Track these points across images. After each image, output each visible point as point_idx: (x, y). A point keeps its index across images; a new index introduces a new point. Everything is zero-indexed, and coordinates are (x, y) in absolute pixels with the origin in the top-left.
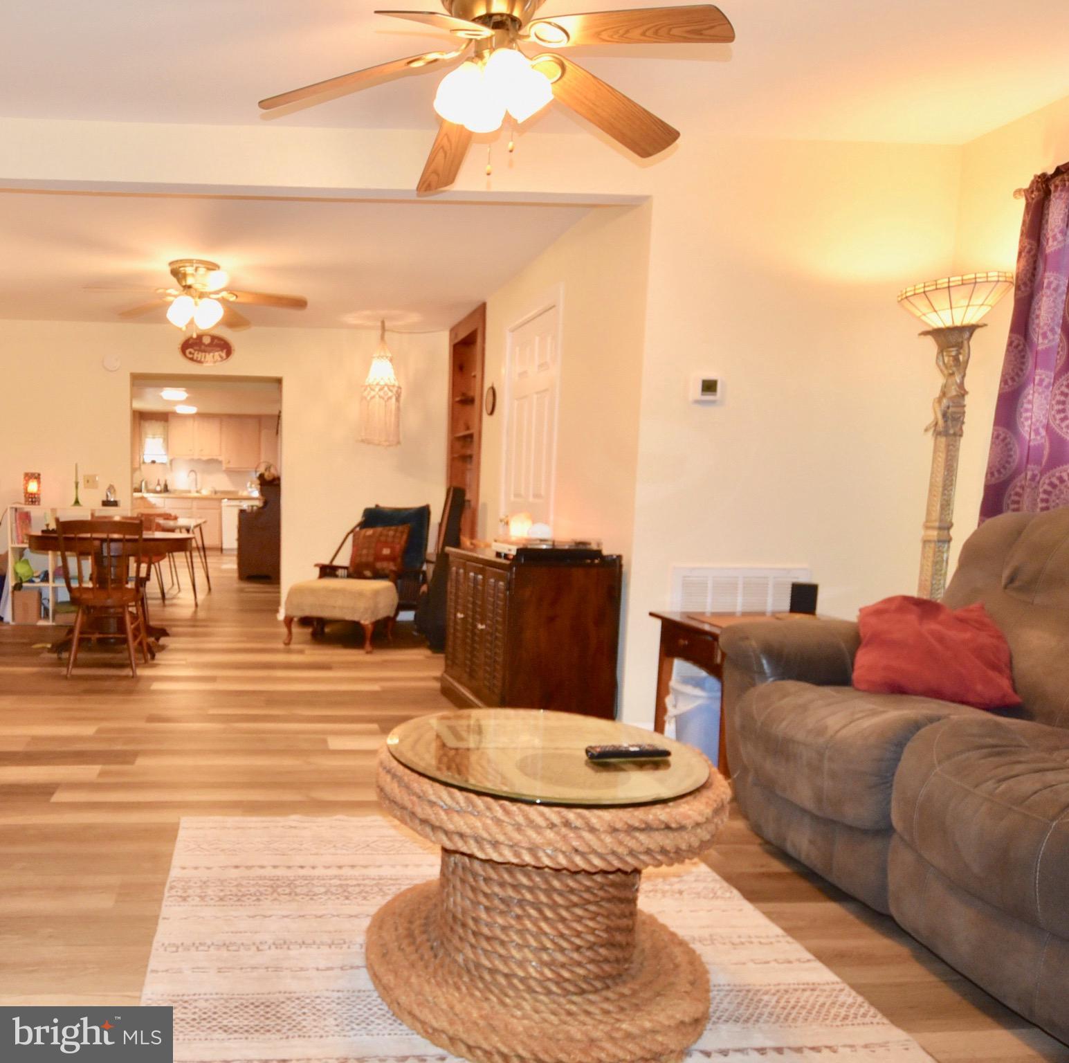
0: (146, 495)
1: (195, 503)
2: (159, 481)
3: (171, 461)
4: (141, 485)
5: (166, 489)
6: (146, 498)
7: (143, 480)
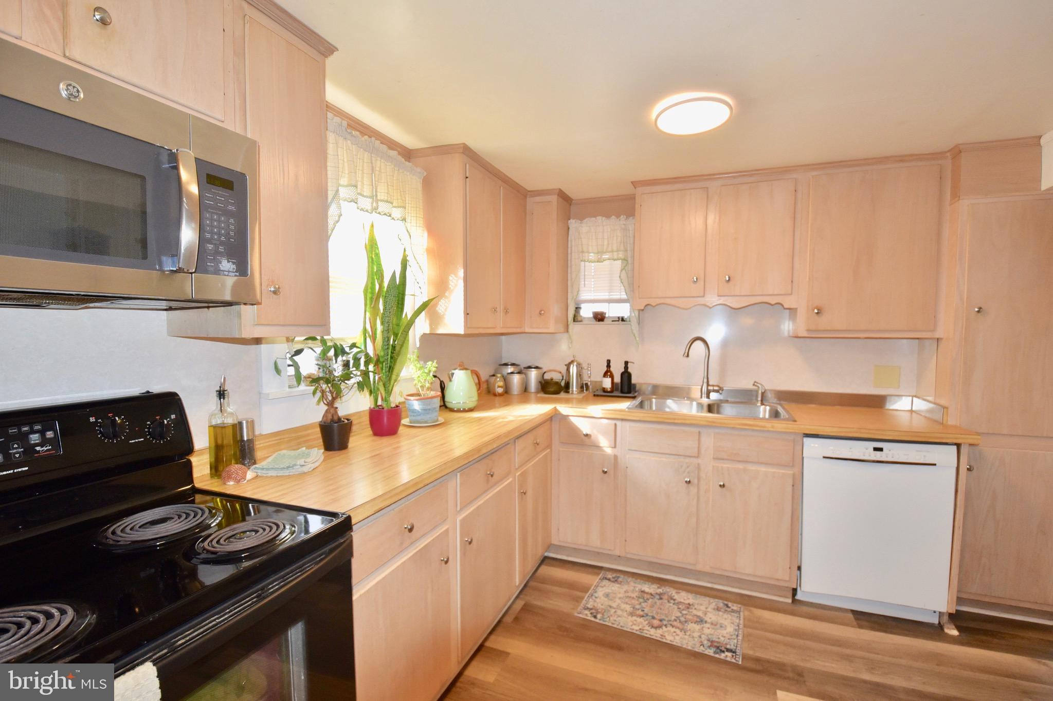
1: (708, 441)
3: (641, 316)
5: (624, 385)
6: (565, 418)
7: (572, 362)
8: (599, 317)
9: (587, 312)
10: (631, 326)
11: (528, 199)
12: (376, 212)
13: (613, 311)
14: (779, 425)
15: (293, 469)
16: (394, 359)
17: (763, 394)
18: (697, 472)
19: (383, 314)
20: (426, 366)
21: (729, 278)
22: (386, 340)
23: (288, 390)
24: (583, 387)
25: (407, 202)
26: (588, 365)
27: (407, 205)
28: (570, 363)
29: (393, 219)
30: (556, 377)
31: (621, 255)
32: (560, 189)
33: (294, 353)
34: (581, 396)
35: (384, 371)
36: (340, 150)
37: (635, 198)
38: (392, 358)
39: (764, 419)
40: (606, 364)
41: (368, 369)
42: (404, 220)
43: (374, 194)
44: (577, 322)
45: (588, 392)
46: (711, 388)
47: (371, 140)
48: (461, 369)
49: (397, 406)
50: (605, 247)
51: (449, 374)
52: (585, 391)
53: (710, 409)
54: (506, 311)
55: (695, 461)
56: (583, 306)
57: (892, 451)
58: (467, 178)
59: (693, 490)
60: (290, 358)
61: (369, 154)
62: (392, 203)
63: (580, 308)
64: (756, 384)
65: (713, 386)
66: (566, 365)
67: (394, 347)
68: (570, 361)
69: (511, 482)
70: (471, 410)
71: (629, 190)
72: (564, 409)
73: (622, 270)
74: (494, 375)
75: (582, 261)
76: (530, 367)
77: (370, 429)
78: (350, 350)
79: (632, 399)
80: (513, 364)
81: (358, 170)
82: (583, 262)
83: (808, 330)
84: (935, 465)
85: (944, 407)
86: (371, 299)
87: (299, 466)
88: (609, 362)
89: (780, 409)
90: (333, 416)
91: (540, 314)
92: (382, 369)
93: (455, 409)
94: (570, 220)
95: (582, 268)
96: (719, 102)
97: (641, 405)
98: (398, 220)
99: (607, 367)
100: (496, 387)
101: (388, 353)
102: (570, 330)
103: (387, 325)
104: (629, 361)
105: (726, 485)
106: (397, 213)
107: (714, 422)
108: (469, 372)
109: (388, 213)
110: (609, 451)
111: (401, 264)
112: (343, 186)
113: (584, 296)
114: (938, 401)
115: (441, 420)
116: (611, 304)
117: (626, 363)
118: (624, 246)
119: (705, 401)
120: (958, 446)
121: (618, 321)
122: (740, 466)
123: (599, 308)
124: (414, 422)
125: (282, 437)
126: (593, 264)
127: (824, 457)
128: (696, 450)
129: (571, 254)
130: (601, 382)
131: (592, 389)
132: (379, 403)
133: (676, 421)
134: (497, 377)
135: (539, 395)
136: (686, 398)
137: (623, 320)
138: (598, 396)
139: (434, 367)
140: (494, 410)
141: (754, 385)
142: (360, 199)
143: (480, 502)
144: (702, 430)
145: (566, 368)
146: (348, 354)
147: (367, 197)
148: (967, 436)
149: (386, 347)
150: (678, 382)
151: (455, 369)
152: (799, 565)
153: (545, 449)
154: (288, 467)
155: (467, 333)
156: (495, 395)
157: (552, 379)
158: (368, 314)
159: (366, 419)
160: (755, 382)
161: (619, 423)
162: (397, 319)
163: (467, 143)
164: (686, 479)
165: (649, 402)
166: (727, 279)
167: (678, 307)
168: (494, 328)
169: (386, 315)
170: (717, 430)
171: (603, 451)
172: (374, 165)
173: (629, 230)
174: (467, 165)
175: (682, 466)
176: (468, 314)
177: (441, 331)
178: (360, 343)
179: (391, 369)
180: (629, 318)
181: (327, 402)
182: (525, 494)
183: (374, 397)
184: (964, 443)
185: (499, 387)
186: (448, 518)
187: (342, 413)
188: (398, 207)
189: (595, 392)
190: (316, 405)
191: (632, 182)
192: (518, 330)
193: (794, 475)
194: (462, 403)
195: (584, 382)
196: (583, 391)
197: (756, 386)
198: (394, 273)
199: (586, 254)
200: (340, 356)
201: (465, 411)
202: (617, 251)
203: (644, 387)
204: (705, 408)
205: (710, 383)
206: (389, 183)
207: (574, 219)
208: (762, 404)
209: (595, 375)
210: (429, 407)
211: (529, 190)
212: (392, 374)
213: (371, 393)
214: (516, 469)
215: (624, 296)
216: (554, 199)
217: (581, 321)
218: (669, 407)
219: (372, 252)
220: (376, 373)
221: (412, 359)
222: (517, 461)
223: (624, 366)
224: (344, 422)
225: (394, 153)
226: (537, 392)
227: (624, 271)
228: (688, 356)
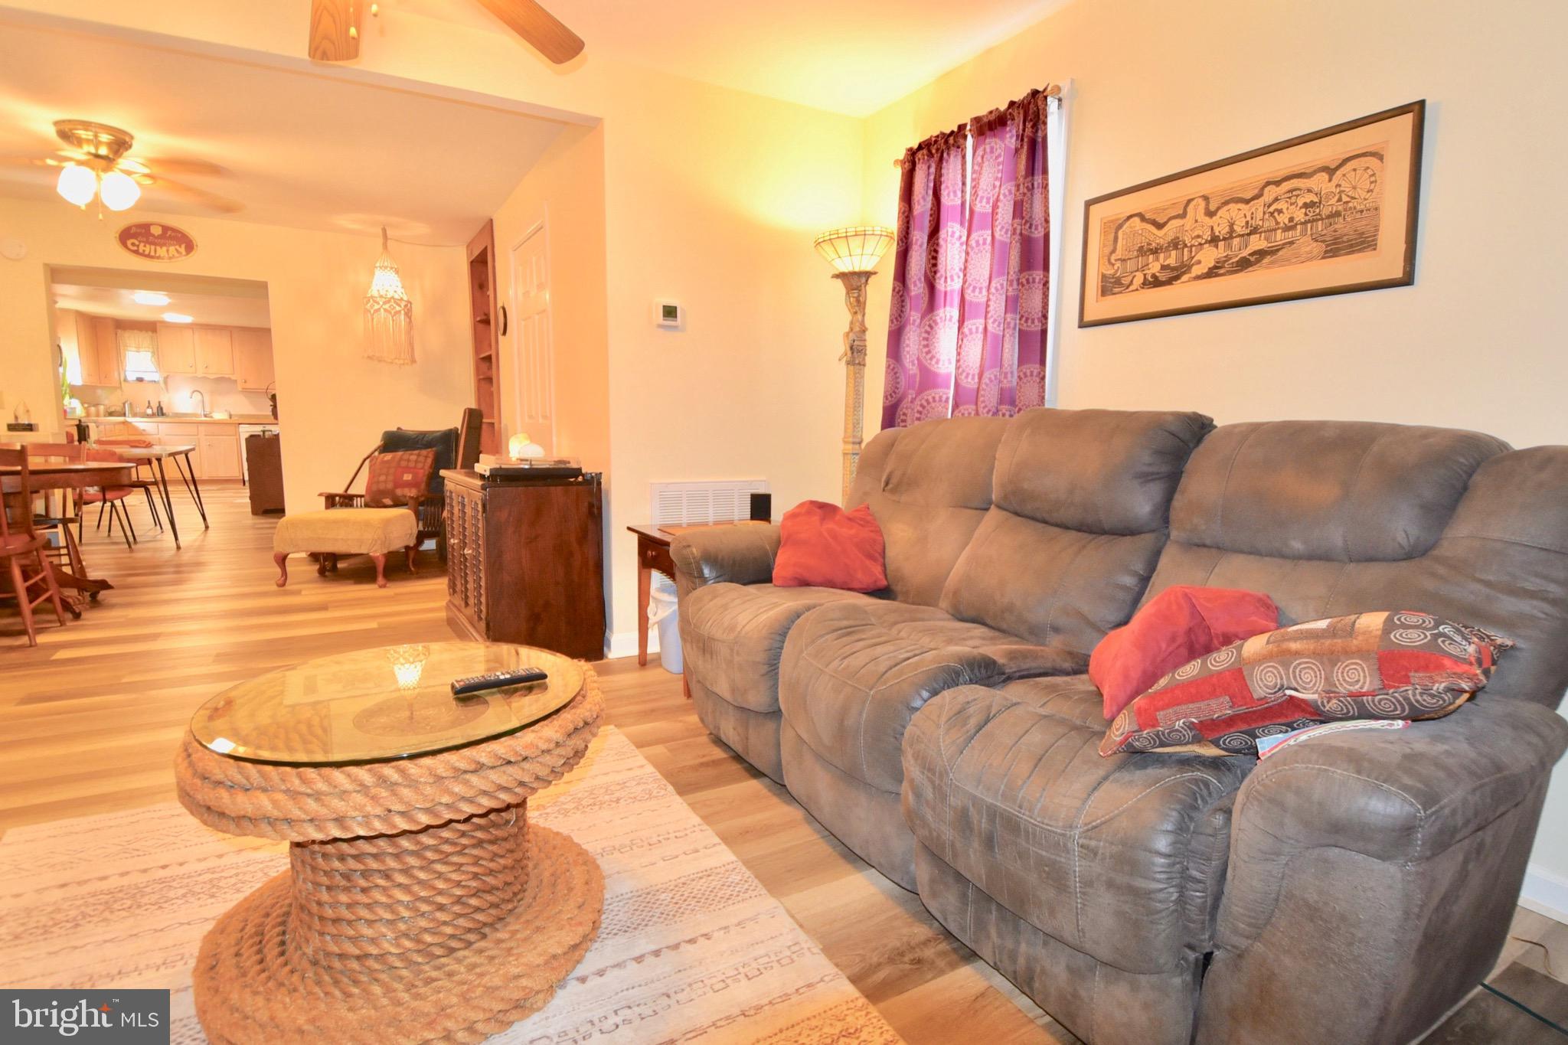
0: (129, 419)
1: (202, 428)
2: (149, 402)
3: (166, 380)
4: (124, 407)
5: (160, 412)
6: (130, 423)
8: (140, 380)
9: (132, 377)
10: (160, 384)
13: (147, 377)
18: (198, 441)
26: (137, 402)
30: (118, 409)
31: (152, 352)
44: (126, 382)
45: (139, 414)
50: (141, 345)
55: (197, 437)
63: (127, 375)
68: (124, 401)
73: (152, 357)
75: (127, 350)
79: (164, 417)
94: (119, 333)
99: (148, 404)
102: (122, 386)
104: (161, 401)
113: (129, 369)
116: (147, 374)
121: (152, 382)
122: (216, 437)
123: (140, 375)
126: (135, 353)
128: (197, 432)
130: (146, 411)
137: (155, 381)
138: (145, 416)
145: (122, 405)
157: (115, 410)
161: (159, 424)
165: (174, 418)
166: (206, 367)
173: (154, 340)
180: (158, 381)
189: (143, 414)
193: (237, 439)
195: (136, 411)
196: (136, 414)
199: (130, 348)
202: (149, 348)
203: (172, 414)
207: (122, 332)
209: (141, 407)
217: (129, 382)
223: (158, 403)
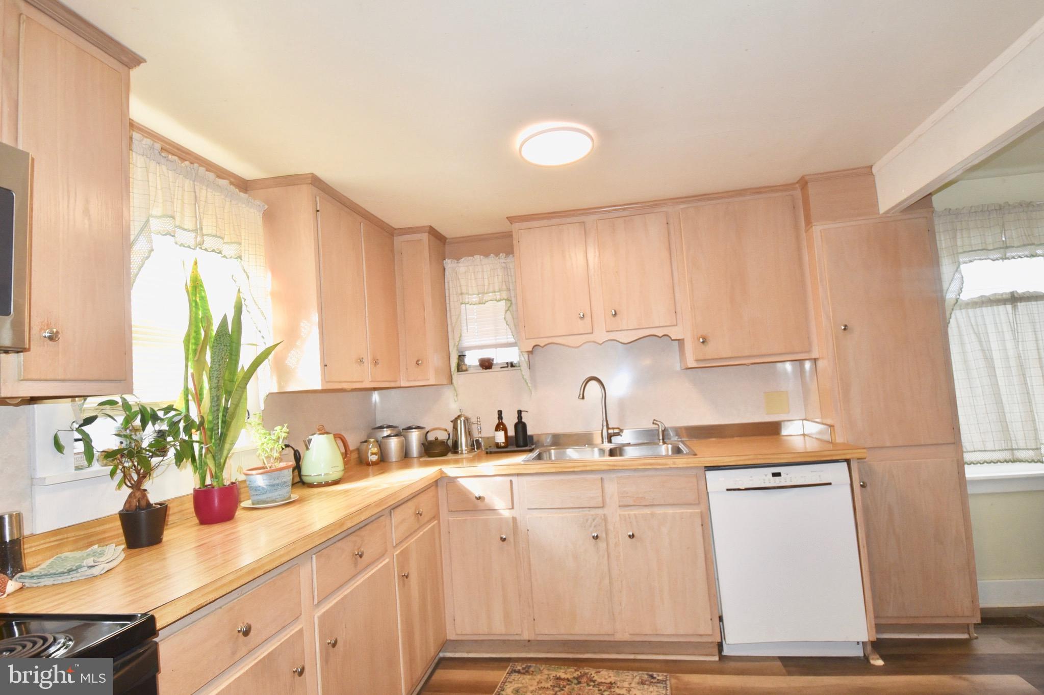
1: (612, 488)
4: (455, 428)
5: (519, 438)
6: (452, 480)
7: (459, 417)
8: (486, 364)
9: (472, 359)
10: (521, 371)
11: (395, 238)
12: (201, 248)
13: (500, 357)
14: (681, 461)
15: (78, 573)
16: (226, 424)
17: (663, 431)
18: (604, 524)
19: (211, 367)
20: (274, 432)
21: (615, 312)
22: (216, 400)
23: (73, 471)
24: (475, 445)
25: (243, 237)
26: (477, 418)
27: (243, 241)
28: (456, 419)
29: (224, 256)
30: (442, 436)
31: (504, 295)
32: (431, 226)
33: (82, 422)
34: (471, 456)
35: (213, 441)
36: (150, 175)
37: (511, 236)
38: (224, 422)
39: (667, 456)
40: (497, 416)
41: (190, 436)
42: (240, 257)
43: (198, 227)
44: (462, 371)
45: (480, 450)
46: (611, 431)
47: (193, 166)
48: (320, 434)
49: (233, 483)
50: (486, 288)
51: (304, 441)
52: (476, 450)
53: (612, 453)
54: (376, 363)
55: (600, 512)
56: (467, 353)
57: (791, 475)
58: (318, 211)
59: (602, 545)
60: (77, 430)
61: (191, 182)
62: (222, 238)
63: (465, 355)
64: (655, 422)
65: (613, 429)
66: (452, 422)
67: (226, 409)
68: (456, 416)
69: (388, 562)
70: (336, 482)
71: (505, 227)
72: (451, 470)
73: (506, 311)
74: (366, 442)
75: (462, 303)
76: (410, 428)
77: (196, 518)
78: (164, 416)
79: (528, 453)
80: (389, 427)
81: (175, 200)
82: (463, 305)
83: (697, 360)
84: (830, 484)
85: (831, 426)
86: (195, 351)
87: (86, 568)
88: (500, 413)
89: (681, 446)
90: (139, 501)
91: (418, 364)
92: (211, 438)
93: (315, 484)
94: (445, 260)
95: (463, 312)
96: (579, 132)
97: (539, 457)
98: (231, 258)
99: (499, 418)
100: (369, 455)
101: (218, 415)
102: (454, 381)
103: (216, 381)
104: (522, 410)
105: (635, 534)
106: (229, 250)
107: (614, 466)
108: (331, 436)
109: (218, 249)
110: (506, 514)
111: (234, 307)
112: (157, 217)
113: (467, 342)
114: (824, 422)
115: (295, 497)
116: (498, 349)
117: (520, 412)
118: (506, 285)
119: (607, 446)
120: (848, 461)
121: (507, 367)
122: (647, 511)
123: (486, 354)
124: (258, 503)
125: (65, 536)
126: (475, 307)
127: (728, 490)
128: (600, 499)
129: (449, 297)
130: (494, 437)
131: (484, 446)
132: (208, 481)
133: (576, 469)
134: (370, 443)
135: (422, 459)
136: (587, 446)
137: (512, 365)
138: (491, 453)
139: (284, 432)
140: (365, 480)
141: (653, 423)
142: (179, 232)
143: (346, 591)
144: (604, 476)
145: (452, 424)
146: (162, 420)
147: (189, 231)
148: (854, 451)
149: (216, 408)
150: (577, 428)
151: (313, 435)
152: (721, 615)
153: (430, 521)
154: (70, 571)
155: (325, 388)
156: (368, 464)
157: (436, 439)
158: (191, 370)
159: (190, 506)
160: (654, 420)
161: (514, 479)
162: (230, 373)
163: (314, 173)
164: (593, 535)
165: (548, 453)
166: (614, 313)
167: (569, 346)
168: (362, 382)
169: (214, 369)
170: (620, 475)
171: (500, 515)
172: (198, 194)
173: (510, 269)
174: (318, 198)
175: (587, 520)
176: (326, 366)
177: (292, 387)
178: (180, 405)
179: (222, 438)
180: (519, 363)
181: (131, 484)
182: (407, 577)
183: (199, 474)
184: (853, 458)
185: (373, 454)
186: (301, 614)
187: (154, 498)
188: (232, 243)
189: (487, 449)
190: (116, 490)
191: (507, 218)
192: (392, 385)
193: (702, 515)
194: (323, 474)
195: (475, 439)
196: (474, 449)
197: (656, 424)
198: (225, 318)
199: (467, 296)
200: (150, 423)
201: (328, 484)
202: (500, 291)
203: (543, 438)
204: (607, 453)
205: (610, 426)
206: (219, 216)
207: (449, 259)
208: (664, 443)
209: (487, 430)
210: (277, 482)
211: (396, 227)
212: (224, 442)
213: (196, 468)
214: (394, 547)
215: (512, 340)
216: (425, 237)
217: (466, 370)
218: (570, 457)
219: (196, 295)
220: (202, 443)
221: (253, 424)
222: (395, 536)
223: (517, 415)
224: (155, 507)
225: (224, 183)
226: (421, 456)
227: (508, 312)
228: (583, 398)
